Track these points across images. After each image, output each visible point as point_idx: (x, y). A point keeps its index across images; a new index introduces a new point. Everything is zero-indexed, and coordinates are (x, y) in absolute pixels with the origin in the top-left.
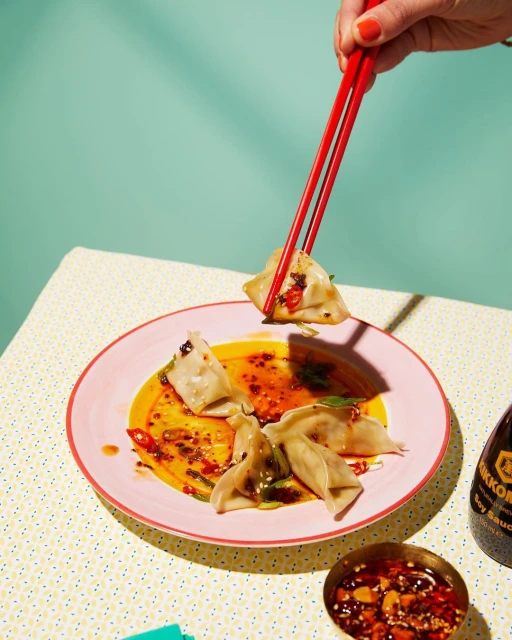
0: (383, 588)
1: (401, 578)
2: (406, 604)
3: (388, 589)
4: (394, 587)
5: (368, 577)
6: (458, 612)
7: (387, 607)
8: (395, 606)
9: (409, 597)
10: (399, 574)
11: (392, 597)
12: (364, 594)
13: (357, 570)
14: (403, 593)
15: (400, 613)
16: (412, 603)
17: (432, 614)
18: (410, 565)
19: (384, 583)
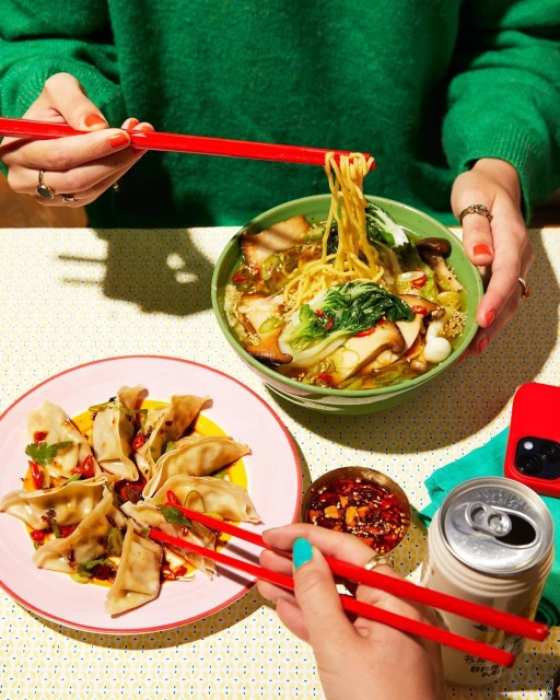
0: (344, 506)
1: (355, 494)
2: (363, 515)
3: (347, 506)
4: (352, 503)
5: (329, 496)
6: (402, 515)
7: (349, 520)
8: (355, 519)
9: (364, 509)
10: (353, 490)
11: (352, 513)
12: (332, 512)
13: (321, 492)
14: (359, 506)
15: (360, 523)
16: (367, 513)
17: (384, 520)
18: (358, 481)
19: (344, 501)
